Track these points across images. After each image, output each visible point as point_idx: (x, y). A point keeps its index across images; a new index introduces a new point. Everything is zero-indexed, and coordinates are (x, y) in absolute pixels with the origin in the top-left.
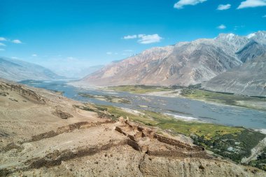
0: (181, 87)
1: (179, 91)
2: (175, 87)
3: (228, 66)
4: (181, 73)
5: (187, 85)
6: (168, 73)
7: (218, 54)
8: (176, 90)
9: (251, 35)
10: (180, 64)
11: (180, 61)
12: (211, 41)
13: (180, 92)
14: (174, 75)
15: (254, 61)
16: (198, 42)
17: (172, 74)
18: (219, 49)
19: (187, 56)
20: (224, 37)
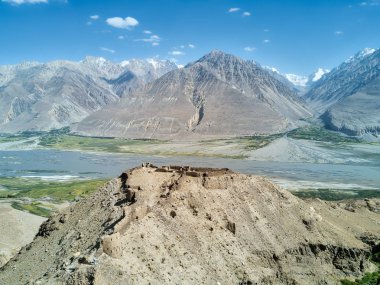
0: (38, 134)
1: (36, 139)
2: (27, 134)
3: (102, 101)
4: (34, 111)
5: (48, 129)
6: (11, 112)
7: (88, 85)
8: (31, 139)
9: (125, 63)
10: (31, 97)
11: (30, 92)
12: (76, 65)
13: (38, 142)
14: (22, 115)
15: (132, 96)
16: (56, 64)
17: (18, 114)
18: (88, 78)
19: (41, 85)
20: (92, 61)
